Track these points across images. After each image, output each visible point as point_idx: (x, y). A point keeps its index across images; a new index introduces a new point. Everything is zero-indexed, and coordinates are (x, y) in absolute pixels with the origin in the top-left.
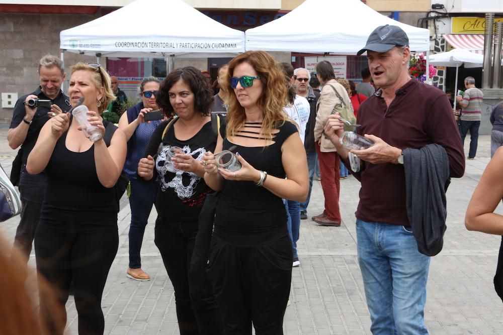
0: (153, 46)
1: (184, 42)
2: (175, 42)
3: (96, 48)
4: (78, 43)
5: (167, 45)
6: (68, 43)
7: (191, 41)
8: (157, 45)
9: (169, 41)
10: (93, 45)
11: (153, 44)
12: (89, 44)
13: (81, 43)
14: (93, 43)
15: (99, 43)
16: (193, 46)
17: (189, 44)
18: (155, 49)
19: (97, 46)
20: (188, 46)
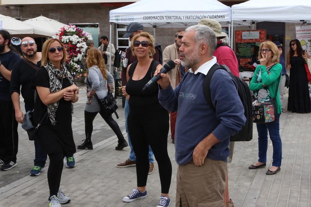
0: (167, 18)
1: (188, 15)
2: (182, 15)
4: (120, 18)
5: (177, 17)
6: (114, 18)
8: (170, 17)
9: (178, 15)
12: (127, 18)
13: (122, 18)
14: (129, 18)
15: (133, 18)
16: (194, 17)
17: (191, 16)
18: (169, 21)
19: (132, 20)
20: (191, 18)
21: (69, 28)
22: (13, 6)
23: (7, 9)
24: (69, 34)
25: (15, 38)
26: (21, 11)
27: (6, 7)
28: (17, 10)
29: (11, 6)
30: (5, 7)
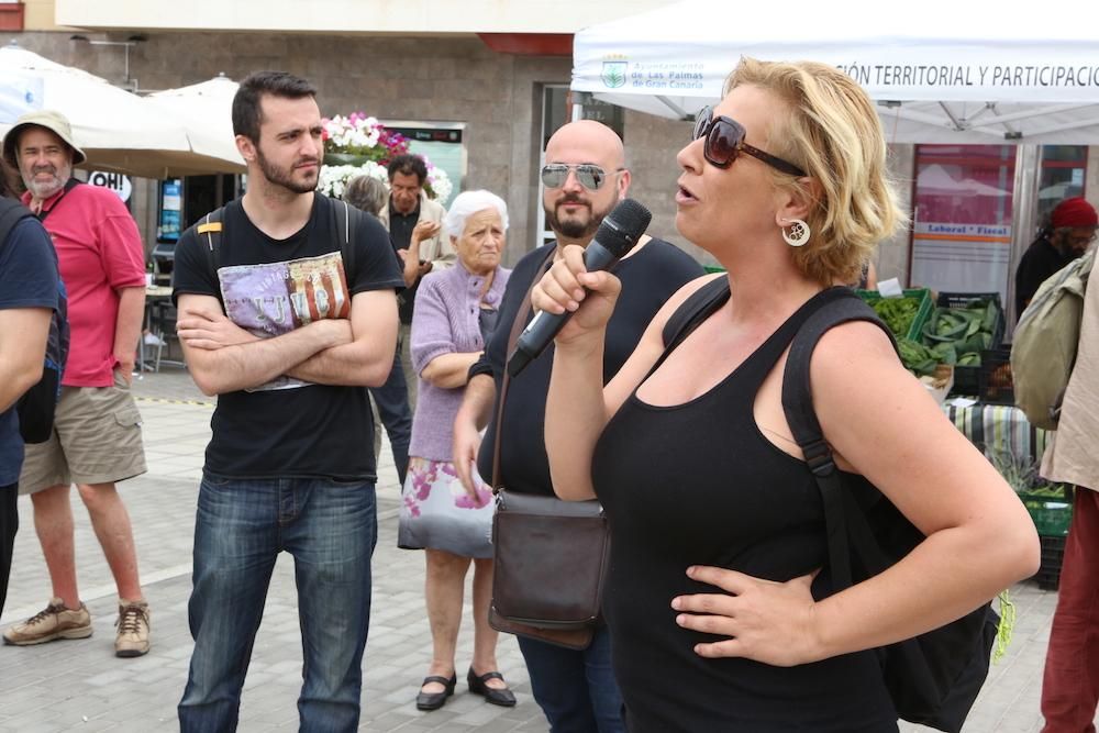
0: (889, 79)
1: (1010, 60)
2: (972, 61)
3: (690, 86)
4: (628, 70)
5: (943, 74)
6: (597, 70)
7: (1038, 61)
8: (904, 74)
9: (952, 59)
10: (678, 77)
11: (890, 71)
12: (666, 73)
13: (638, 71)
14: (677, 71)
15: (698, 72)
16: (1046, 77)
17: (1029, 68)
18: (895, 91)
19: (692, 81)
20: (1024, 77)
21: (346, 129)
22: (104, 36)
23: (77, 46)
24: (343, 157)
25: (106, 175)
26: (138, 58)
27: (75, 38)
28: (119, 51)
29: (96, 36)
30: (71, 35)
